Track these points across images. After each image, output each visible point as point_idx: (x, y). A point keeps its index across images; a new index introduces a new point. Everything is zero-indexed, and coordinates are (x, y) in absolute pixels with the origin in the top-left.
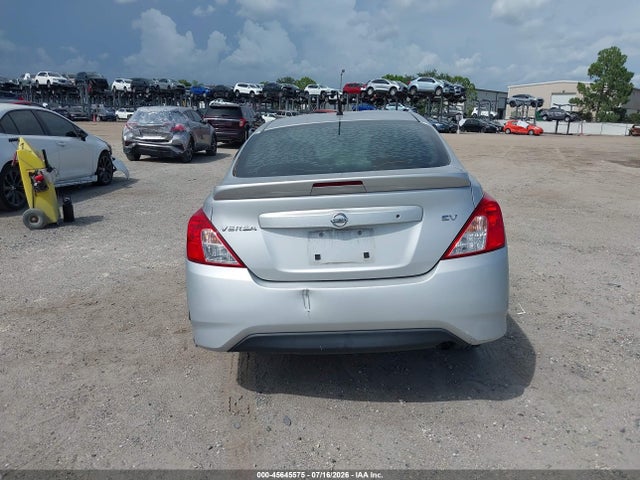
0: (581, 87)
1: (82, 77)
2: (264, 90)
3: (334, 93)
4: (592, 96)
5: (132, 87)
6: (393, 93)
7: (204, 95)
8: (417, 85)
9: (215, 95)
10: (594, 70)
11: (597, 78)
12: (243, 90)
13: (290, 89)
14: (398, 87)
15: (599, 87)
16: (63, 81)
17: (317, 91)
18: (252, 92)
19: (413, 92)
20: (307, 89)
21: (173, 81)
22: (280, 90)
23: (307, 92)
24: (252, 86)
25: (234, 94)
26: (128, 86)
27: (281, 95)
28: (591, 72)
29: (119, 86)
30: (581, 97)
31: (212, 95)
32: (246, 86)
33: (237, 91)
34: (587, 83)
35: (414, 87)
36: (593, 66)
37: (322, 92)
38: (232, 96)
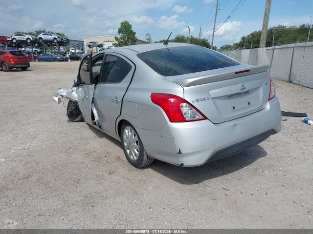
0: (116, 38)
4: (121, 42)
6: (29, 41)
8: (42, 37)
10: (120, 31)
11: (121, 34)
14: (31, 38)
15: (123, 38)
19: (41, 41)
28: (119, 32)
30: (117, 43)
34: (119, 36)
35: (41, 38)
36: (119, 29)
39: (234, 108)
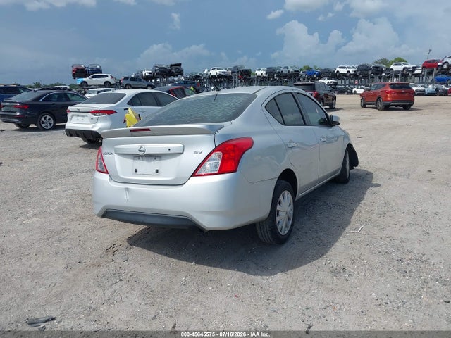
1: (235, 70)
2: (358, 70)
3: (414, 69)
5: (266, 73)
7: (315, 76)
9: (323, 75)
12: (342, 71)
13: (378, 67)
16: (225, 73)
17: (400, 68)
18: (349, 72)
20: (392, 67)
21: (292, 68)
22: (370, 69)
23: (392, 69)
24: (349, 68)
25: (336, 74)
26: (264, 73)
27: (370, 72)
29: (259, 73)
31: (320, 76)
32: (344, 68)
33: (338, 71)
37: (405, 68)
38: (334, 75)
39: (136, 171)
